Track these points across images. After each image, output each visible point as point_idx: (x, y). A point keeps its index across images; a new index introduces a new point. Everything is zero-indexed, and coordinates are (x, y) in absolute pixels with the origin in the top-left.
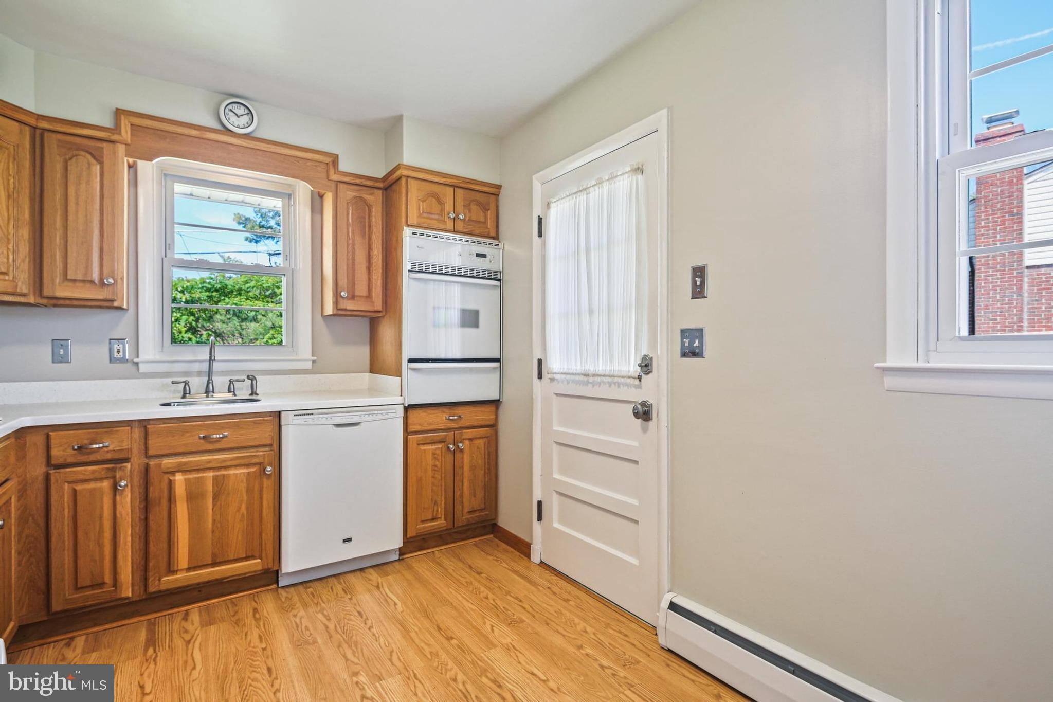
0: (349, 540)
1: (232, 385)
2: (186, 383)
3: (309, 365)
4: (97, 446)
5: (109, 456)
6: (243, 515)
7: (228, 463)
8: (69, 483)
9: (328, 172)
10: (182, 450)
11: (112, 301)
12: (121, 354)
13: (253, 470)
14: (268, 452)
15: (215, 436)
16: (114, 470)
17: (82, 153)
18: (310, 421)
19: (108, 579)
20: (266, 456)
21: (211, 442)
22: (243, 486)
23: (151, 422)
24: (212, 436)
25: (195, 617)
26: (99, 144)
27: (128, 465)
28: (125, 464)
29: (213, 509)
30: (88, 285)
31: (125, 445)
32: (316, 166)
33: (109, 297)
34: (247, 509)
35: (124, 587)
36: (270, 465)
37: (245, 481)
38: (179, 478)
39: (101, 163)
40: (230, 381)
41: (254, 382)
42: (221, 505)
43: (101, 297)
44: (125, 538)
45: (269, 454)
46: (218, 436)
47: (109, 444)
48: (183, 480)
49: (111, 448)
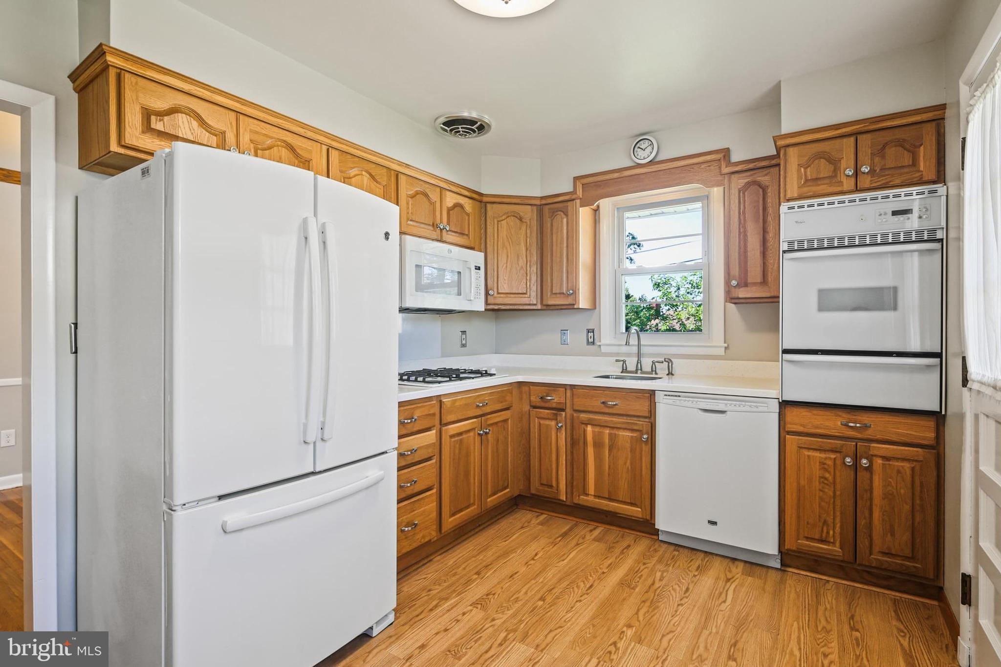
0: (713, 523)
1: (654, 365)
2: (624, 361)
3: (721, 352)
4: (550, 398)
5: (554, 405)
6: (628, 468)
7: (619, 426)
8: (538, 418)
9: (720, 168)
10: (591, 409)
11: (574, 305)
12: (592, 339)
13: (635, 435)
14: (646, 423)
15: (610, 403)
16: (556, 415)
17: (559, 213)
18: (678, 403)
19: (554, 484)
20: (644, 425)
21: (607, 407)
22: (628, 445)
23: (576, 387)
24: (608, 403)
25: (596, 533)
26: (565, 204)
27: (564, 413)
28: (562, 413)
29: (609, 457)
30: (562, 296)
31: (563, 400)
32: (709, 166)
33: (571, 303)
34: (631, 464)
35: (561, 493)
36: (647, 433)
37: (629, 441)
38: (589, 428)
39: (567, 215)
40: (652, 362)
41: (670, 364)
42: (613, 456)
43: (567, 303)
44: (562, 461)
45: (646, 425)
46: (612, 403)
47: (555, 399)
48: (591, 432)
49: (555, 401)
